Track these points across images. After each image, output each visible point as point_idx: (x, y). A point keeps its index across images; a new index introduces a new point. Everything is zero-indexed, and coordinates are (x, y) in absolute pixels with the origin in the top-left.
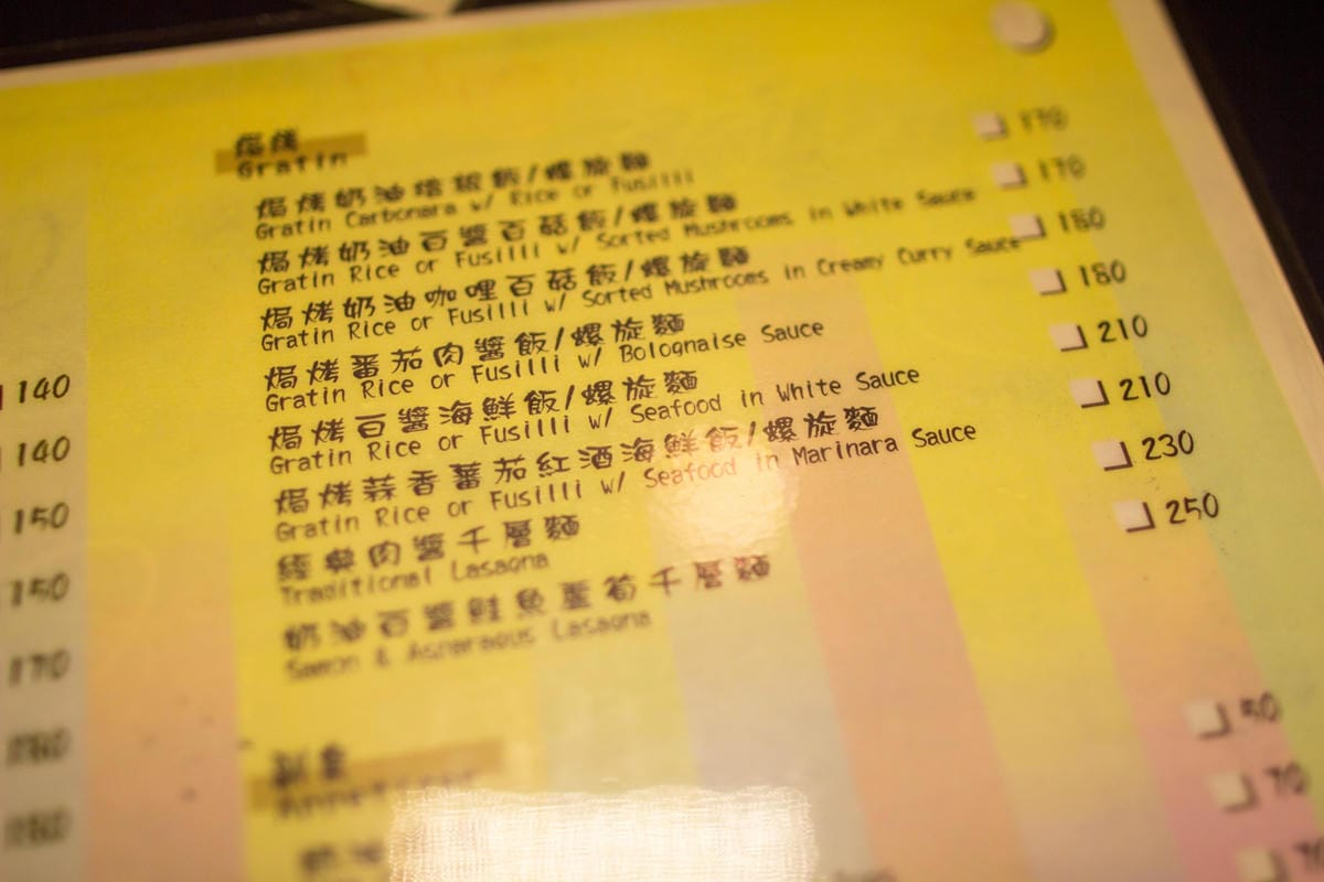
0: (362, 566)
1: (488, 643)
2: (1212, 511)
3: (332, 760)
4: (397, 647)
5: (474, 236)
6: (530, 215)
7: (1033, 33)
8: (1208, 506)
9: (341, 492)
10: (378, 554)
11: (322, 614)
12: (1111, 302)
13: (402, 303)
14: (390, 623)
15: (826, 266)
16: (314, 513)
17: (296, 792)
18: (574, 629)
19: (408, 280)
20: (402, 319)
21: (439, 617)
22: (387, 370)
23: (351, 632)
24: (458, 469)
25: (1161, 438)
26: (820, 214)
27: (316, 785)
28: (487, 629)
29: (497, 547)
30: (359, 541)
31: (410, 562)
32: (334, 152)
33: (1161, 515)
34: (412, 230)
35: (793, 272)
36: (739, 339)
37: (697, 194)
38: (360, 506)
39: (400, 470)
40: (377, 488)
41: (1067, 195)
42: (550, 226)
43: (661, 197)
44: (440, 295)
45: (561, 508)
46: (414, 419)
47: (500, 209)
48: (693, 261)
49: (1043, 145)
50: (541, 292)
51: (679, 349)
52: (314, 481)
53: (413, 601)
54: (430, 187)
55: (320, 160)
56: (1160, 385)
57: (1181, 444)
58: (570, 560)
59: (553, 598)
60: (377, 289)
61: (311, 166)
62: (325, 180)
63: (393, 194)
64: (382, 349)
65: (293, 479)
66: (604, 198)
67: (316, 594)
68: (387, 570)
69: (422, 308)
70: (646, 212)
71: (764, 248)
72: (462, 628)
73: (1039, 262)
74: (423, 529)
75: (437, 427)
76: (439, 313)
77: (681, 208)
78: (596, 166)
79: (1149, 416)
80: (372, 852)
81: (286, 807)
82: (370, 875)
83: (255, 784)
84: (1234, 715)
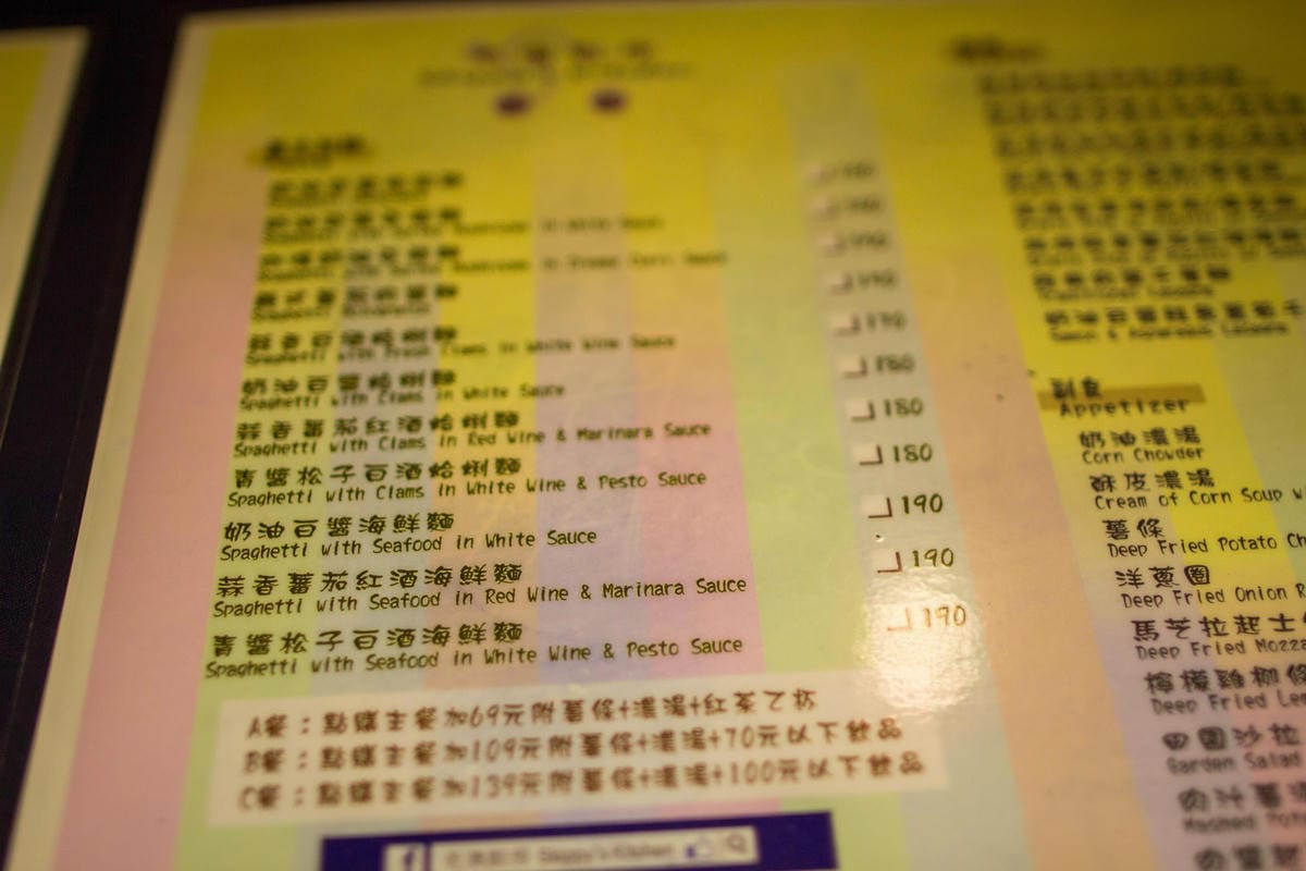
0: (1090, 285)
1: (1181, 332)
3: (1090, 387)
4: (1122, 331)
9: (1067, 243)
10: (1102, 278)
11: (1070, 308)
14: (1116, 317)
16: (1052, 253)
17: (1070, 402)
18: (1238, 331)
20: (1089, 152)
21: (1147, 316)
22: (1085, 179)
23: (1089, 319)
27: (1081, 398)
28: (1176, 325)
29: (1176, 281)
30: (1086, 270)
31: (1122, 285)
38: (1082, 253)
39: (1105, 234)
40: (1093, 243)
45: (1217, 263)
46: (1109, 207)
52: (1047, 236)
53: (1129, 306)
58: (1223, 294)
59: (1221, 314)
64: (1080, 166)
65: (1035, 233)
67: (1063, 297)
72: (1162, 323)
74: (1127, 267)
75: (1125, 213)
76: (1113, 152)
80: (1126, 439)
81: (1065, 410)
82: (1127, 451)
83: (1042, 396)
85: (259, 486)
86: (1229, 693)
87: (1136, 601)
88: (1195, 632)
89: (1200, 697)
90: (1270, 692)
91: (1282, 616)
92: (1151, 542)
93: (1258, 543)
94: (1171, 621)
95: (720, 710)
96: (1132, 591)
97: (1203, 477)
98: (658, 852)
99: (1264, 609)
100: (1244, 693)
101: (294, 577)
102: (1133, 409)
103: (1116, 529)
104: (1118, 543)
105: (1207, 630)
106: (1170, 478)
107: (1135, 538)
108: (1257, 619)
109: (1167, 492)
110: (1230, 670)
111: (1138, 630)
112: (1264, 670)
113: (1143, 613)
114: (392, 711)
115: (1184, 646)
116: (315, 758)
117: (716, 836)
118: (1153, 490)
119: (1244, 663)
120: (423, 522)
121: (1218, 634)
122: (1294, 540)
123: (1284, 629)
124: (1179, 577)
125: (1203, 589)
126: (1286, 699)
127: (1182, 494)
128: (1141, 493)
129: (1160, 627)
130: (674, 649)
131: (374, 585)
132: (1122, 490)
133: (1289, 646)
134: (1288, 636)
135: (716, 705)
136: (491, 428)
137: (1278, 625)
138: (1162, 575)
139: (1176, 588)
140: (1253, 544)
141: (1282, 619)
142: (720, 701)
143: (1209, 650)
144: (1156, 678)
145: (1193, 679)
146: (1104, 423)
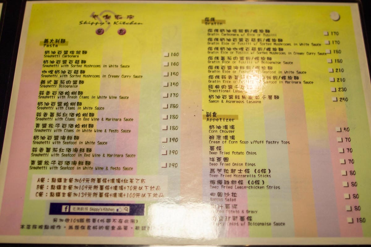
0: (220, 88)
1: (237, 102)
2: (347, 100)
3: (214, 114)
4: (225, 100)
5: (241, 40)
6: (250, 38)
7: (337, 18)
8: (346, 100)
9: (218, 77)
10: (223, 87)
11: (215, 94)
12: (339, 66)
13: (229, 49)
14: (224, 97)
15: (295, 53)
16: (214, 79)
17: (209, 118)
18: (250, 102)
19: (230, 46)
20: (229, 52)
21: (231, 97)
22: (226, 59)
23: (218, 97)
24: (235, 76)
25: (342, 88)
26: (296, 44)
27: (212, 117)
28: (238, 100)
30: (220, 84)
31: (227, 89)
32: (221, 23)
33: (339, 100)
34: (232, 37)
35: (290, 53)
36: (280, 63)
37: (277, 38)
38: (221, 79)
39: (227, 75)
40: (223, 77)
41: (336, 47)
42: (253, 40)
43: (271, 38)
44: (235, 49)
46: (230, 68)
47: (245, 36)
48: (275, 49)
49: (334, 38)
50: (250, 51)
51: (271, 63)
52: (214, 75)
53: (228, 94)
54: (235, 31)
55: (218, 23)
56: (344, 80)
57: (344, 90)
59: (247, 97)
60: (226, 46)
61: (217, 24)
62: (219, 27)
63: (229, 31)
64: (226, 56)
65: (211, 74)
66: (262, 37)
67: (214, 91)
68: (224, 89)
69: (232, 50)
70: (268, 40)
71: (286, 49)
72: (234, 99)
73: (329, 57)
74: (229, 84)
75: (233, 69)
76: (235, 51)
77: (274, 40)
78: (261, 31)
79: (341, 85)
80: (219, 127)
81: (208, 119)
82: (218, 130)
83: (204, 116)
84: (343, 130)
85: (41, 128)
86: (226, 185)
87: (212, 164)
88: (222, 172)
89: (220, 186)
90: (234, 186)
91: (241, 170)
92: (218, 152)
93: (240, 153)
94: (218, 169)
95: (127, 182)
96: (212, 162)
97: (233, 137)
98: (111, 210)
99: (237, 168)
100: (228, 185)
101: (47, 148)
102: (222, 120)
103: (212, 148)
104: (212, 151)
105: (225, 172)
106: (226, 137)
107: (215, 150)
108: (235, 170)
109: (225, 140)
110: (227, 181)
111: (211, 171)
112: (234, 181)
113: (213, 167)
114: (65, 178)
115: (219, 175)
116: (50, 187)
117: (122, 207)
118: (222, 139)
119: (230, 179)
120: (73, 138)
121: (227, 173)
122: (248, 153)
123: (240, 173)
124: (222, 160)
125: (226, 163)
126: (236, 187)
127: (228, 141)
128: (219, 140)
129: (216, 170)
130: (120, 169)
131: (63, 151)
132: (215, 139)
133: (240, 176)
134: (240, 174)
135: (126, 181)
136: (88, 117)
137: (239, 172)
138: (219, 159)
139: (221, 162)
140: (239, 153)
141: (240, 170)
142: (127, 180)
143: (224, 176)
144: (212, 181)
145: (219, 182)
146: (216, 123)
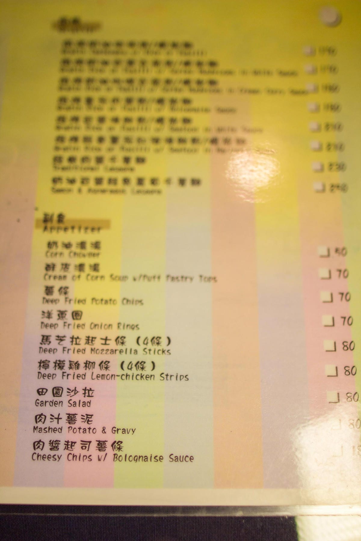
0: (78, 163)
1: (112, 192)
2: (345, 190)
3: (61, 218)
4: (85, 188)
5: (131, 63)
6: (150, 58)
7: (333, 19)
8: (343, 188)
9: (75, 139)
10: (85, 159)
11: (65, 175)
13: (104, 82)
14: (84, 181)
15: (243, 91)
17: (49, 225)
18: (139, 192)
19: (107, 74)
20: (103, 87)
21: (99, 181)
22: (96, 103)
23: (72, 181)
24: (112, 137)
25: (336, 164)
26: (244, 73)
27: (55, 223)
28: (112, 187)
29: (120, 163)
30: (79, 154)
31: (93, 163)
33: (328, 188)
34: (111, 58)
35: (231, 91)
36: (209, 110)
37: (206, 59)
38: (81, 144)
39: (95, 135)
40: (87, 139)
41: (328, 79)
42: (156, 63)
43: (194, 59)
44: (116, 81)
45: (141, 154)
46: (102, 120)
47: (140, 55)
48: (199, 82)
49: (325, 60)
50: (148, 85)
51: (189, 110)
52: (68, 134)
53: (92, 175)
54: (119, 44)
56: (340, 147)
57: (341, 167)
58: (141, 171)
59: (134, 181)
60: (98, 76)
62: (87, 37)
63: (106, 45)
64: (96, 95)
65: (62, 133)
66: (176, 57)
67: (64, 169)
68: (86, 165)
69: (110, 85)
70: (187, 64)
71: (223, 81)
72: (105, 185)
73: (311, 100)
74: (99, 154)
75: (108, 123)
76: (115, 87)
77: (199, 64)
78: (175, 45)
79: (334, 156)
80: (67, 246)
81: (45, 228)
82: (66, 252)
83: (38, 221)
84: (332, 252)
86: (71, 372)
87: (46, 326)
88: (67, 343)
89: (59, 372)
90: (88, 372)
91: (107, 337)
92: (62, 298)
93: (109, 302)
94: (58, 336)
96: (46, 321)
97: (95, 268)
99: (100, 334)
100: (77, 372)
102: (76, 231)
103: (49, 290)
104: (48, 297)
105: (72, 342)
106: (81, 267)
107: (56, 295)
108: (95, 338)
109: (77, 273)
110: (75, 361)
111: (43, 339)
112: (90, 362)
113: (47, 332)
115: (60, 348)
118: (72, 271)
119: (81, 359)
121: (76, 344)
122: (125, 301)
123: (105, 344)
124: (69, 316)
125: (77, 322)
126: (95, 376)
127: (83, 275)
128: (65, 274)
129: (53, 339)
132: (58, 271)
133: (105, 352)
134: (106, 347)
137: (103, 342)
138: (62, 314)
139: (65, 321)
140: (106, 302)
141: (106, 339)
143: (70, 351)
144: (43, 362)
145: (59, 364)
146: (61, 237)
